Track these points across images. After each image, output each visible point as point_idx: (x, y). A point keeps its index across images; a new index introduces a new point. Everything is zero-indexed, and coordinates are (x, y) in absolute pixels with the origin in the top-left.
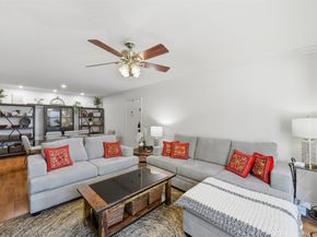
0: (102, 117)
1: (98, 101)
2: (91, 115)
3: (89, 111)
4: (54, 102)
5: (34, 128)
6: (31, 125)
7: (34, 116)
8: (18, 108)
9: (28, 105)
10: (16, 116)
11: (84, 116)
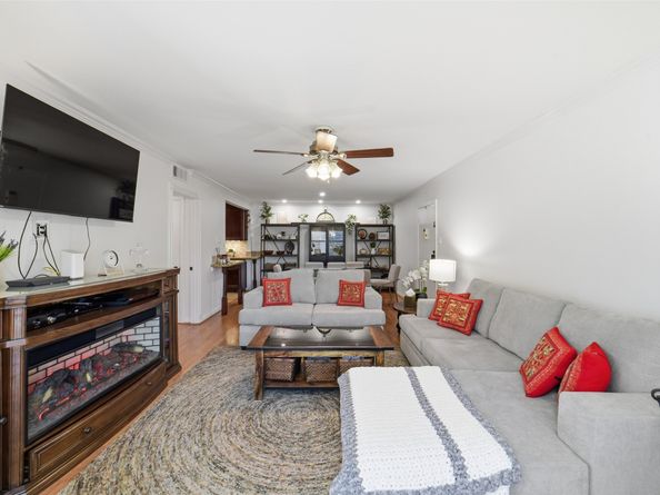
0: (392, 240)
1: (385, 212)
2: (373, 237)
3: (370, 231)
4: (322, 218)
5: (298, 256)
6: (295, 252)
7: (298, 240)
8: (283, 229)
9: (293, 225)
10: (281, 240)
11: (363, 239)
